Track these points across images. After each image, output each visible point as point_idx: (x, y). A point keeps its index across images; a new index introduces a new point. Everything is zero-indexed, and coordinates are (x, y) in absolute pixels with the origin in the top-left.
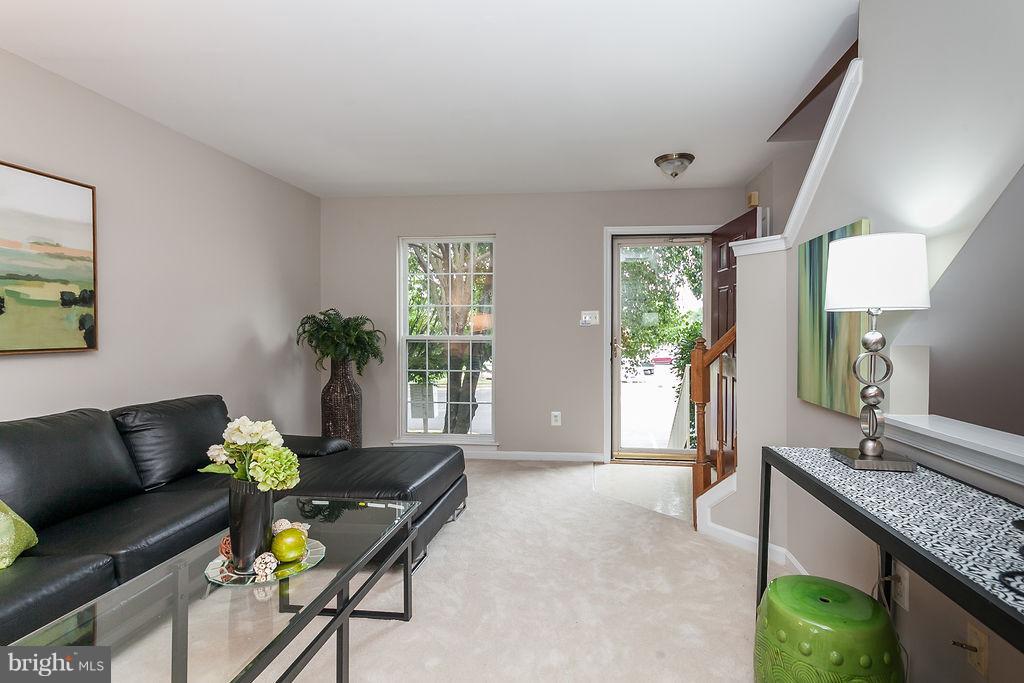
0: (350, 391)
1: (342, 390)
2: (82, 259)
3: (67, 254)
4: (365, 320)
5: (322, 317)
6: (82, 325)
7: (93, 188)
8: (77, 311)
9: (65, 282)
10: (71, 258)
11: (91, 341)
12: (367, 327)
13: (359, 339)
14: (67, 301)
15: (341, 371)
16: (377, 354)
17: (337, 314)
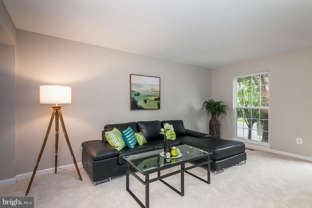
0: (216, 122)
1: (214, 122)
2: (158, 91)
3: (156, 91)
4: (221, 102)
5: (209, 102)
6: (158, 105)
7: (160, 78)
8: (157, 102)
9: (155, 96)
10: (156, 92)
11: (159, 108)
12: (222, 104)
13: (218, 108)
14: (156, 100)
15: (214, 116)
16: (224, 112)
17: (213, 101)
